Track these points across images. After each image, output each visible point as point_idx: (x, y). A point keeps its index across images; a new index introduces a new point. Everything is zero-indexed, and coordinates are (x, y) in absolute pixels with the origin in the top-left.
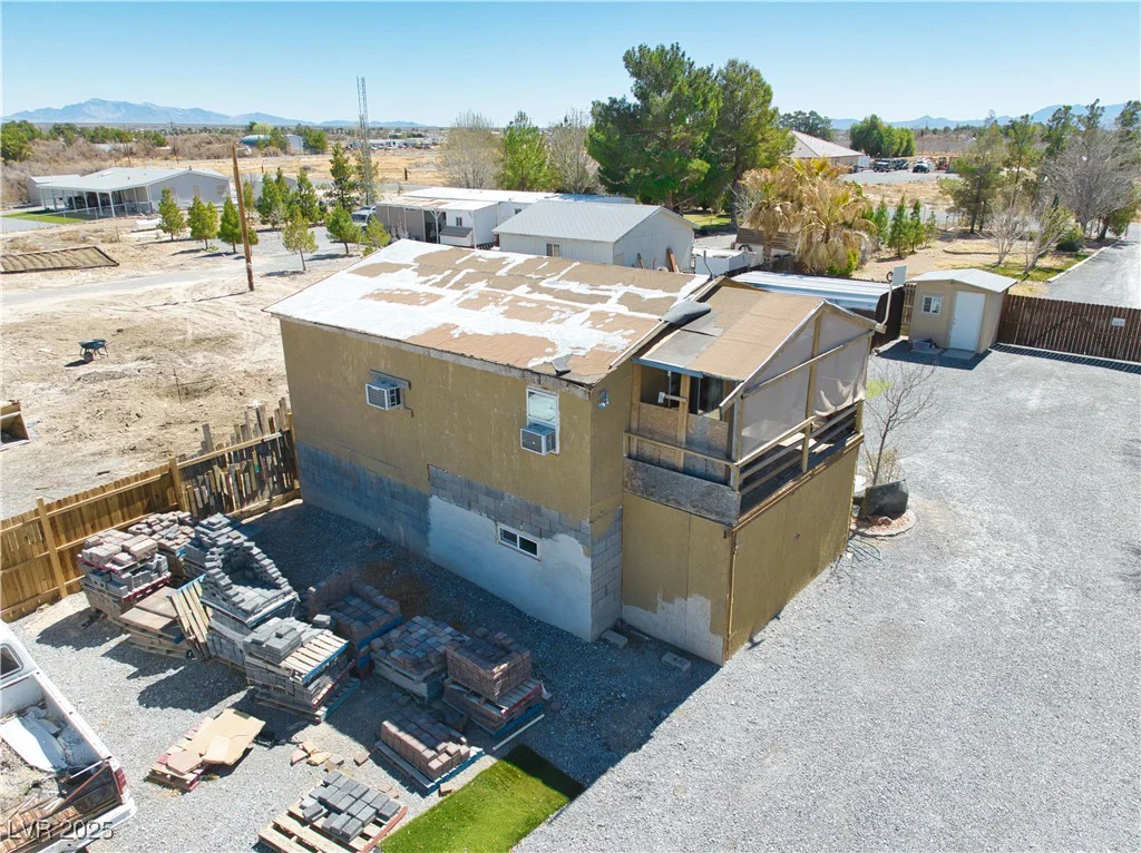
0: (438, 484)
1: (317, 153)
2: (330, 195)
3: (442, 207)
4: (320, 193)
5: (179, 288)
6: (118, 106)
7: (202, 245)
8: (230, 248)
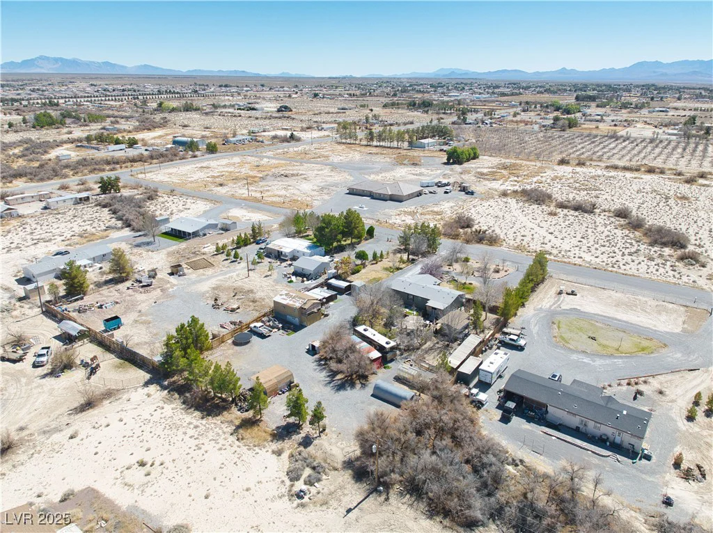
0: (287, 314)
1: (213, 153)
2: (251, 236)
3: (281, 250)
6: (56, 60)
7: (228, 257)
8: (235, 260)
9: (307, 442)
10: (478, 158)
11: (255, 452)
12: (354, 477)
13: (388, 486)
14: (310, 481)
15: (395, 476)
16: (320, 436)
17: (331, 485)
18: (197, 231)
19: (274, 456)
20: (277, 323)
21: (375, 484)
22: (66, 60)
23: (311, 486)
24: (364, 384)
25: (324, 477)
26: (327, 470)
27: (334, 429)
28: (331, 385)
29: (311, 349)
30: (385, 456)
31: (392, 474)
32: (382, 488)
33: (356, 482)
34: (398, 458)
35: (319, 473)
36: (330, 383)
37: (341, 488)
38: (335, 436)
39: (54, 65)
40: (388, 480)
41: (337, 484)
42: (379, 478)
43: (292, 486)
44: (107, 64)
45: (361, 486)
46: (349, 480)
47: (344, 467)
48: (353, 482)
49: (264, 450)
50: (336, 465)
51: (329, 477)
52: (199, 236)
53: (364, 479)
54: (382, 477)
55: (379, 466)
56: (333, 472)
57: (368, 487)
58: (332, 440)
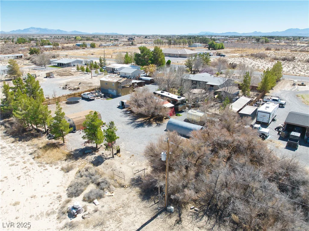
0: (109, 89)
1: (93, 48)
2: (99, 64)
3: (114, 68)
4: (98, 64)
5: (84, 78)
6: (38, 29)
7: (83, 72)
8: (87, 73)
9: (98, 161)
10: (224, 49)
11: (44, 168)
12: (141, 195)
13: (179, 205)
14: (89, 198)
15: (190, 192)
16: (113, 157)
17: (113, 202)
18: (70, 63)
19: (62, 172)
20: (101, 93)
21: (165, 202)
22: (42, 29)
23: (90, 202)
24: (160, 124)
25: (108, 193)
26: (112, 187)
27: (128, 152)
28: (132, 124)
29: (121, 106)
30: (177, 171)
31: (186, 190)
32: (172, 208)
33: (143, 199)
34: (192, 173)
35: (103, 189)
36: (132, 123)
37: (125, 206)
38: (128, 157)
39: (37, 31)
40: (181, 198)
41: (120, 202)
42: (169, 196)
43: (68, 202)
44: (59, 30)
45: (148, 205)
46: (136, 197)
47: (132, 185)
48: (139, 200)
49: (54, 167)
50: (122, 182)
51: (113, 194)
52: (71, 66)
53: (153, 197)
54: (173, 194)
55: (170, 181)
56: (118, 189)
57: (156, 206)
58: (124, 161)
